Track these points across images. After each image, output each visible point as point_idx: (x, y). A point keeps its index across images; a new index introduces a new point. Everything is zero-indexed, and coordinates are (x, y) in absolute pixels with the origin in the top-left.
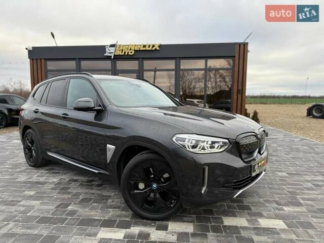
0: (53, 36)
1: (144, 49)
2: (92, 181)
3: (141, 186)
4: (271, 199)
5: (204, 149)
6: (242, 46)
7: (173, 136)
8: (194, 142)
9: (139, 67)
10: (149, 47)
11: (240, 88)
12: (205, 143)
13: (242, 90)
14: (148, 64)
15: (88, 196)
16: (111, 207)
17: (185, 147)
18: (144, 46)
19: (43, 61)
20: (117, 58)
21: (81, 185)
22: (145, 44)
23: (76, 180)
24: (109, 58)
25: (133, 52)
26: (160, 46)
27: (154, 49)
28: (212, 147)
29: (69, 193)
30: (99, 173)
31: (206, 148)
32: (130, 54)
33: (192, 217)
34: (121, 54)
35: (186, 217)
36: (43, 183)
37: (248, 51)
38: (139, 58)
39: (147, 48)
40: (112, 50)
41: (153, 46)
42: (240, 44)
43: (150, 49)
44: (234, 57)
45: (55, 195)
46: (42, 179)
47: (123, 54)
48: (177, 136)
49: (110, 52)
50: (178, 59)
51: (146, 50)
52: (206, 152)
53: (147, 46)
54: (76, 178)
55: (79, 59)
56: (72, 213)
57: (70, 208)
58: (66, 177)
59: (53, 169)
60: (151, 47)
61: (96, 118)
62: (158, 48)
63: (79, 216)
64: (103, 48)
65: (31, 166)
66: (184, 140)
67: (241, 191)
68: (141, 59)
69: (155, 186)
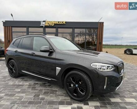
0: (12, 15)
1: (59, 23)
2: (45, 84)
5: (104, 69)
8: (100, 67)
9: (56, 31)
10: (61, 22)
11: (100, 42)
12: (105, 67)
14: (60, 30)
15: (46, 91)
16: (59, 95)
17: (97, 69)
18: (59, 22)
19: (10, 27)
20: (46, 27)
21: (40, 86)
22: (59, 21)
23: (37, 84)
24: (42, 27)
25: (54, 24)
26: (66, 22)
27: (63, 23)
29: (37, 90)
30: (51, 80)
32: (52, 25)
34: (48, 25)
35: (94, 99)
36: (22, 85)
38: (56, 27)
39: (60, 23)
40: (44, 23)
41: (63, 22)
42: (100, 23)
43: (61, 23)
44: (98, 28)
45: (30, 90)
46: (21, 83)
47: (49, 25)
49: (43, 24)
50: (74, 28)
51: (59, 24)
52: (105, 71)
53: (60, 22)
54: (36, 82)
55: (28, 27)
56: (43, 99)
57: (41, 96)
58: (32, 82)
59: (24, 79)
60: (62, 22)
61: (49, 55)
62: (65, 23)
63: (46, 100)
64: (39, 22)
65: (12, 77)
66: (96, 66)
67: (118, 87)
68: (57, 28)
69: (77, 85)
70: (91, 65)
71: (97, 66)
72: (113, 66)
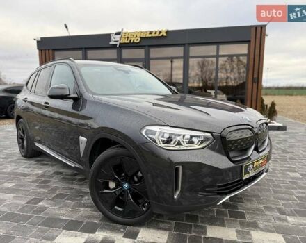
0: (67, 27)
1: (150, 35)
2: (75, 175)
3: (112, 185)
4: (273, 206)
5: (179, 144)
6: (259, 29)
7: (143, 128)
8: (167, 136)
9: (145, 56)
10: (156, 33)
11: (256, 76)
12: (182, 137)
13: (257, 79)
14: (154, 52)
15: (64, 192)
16: (85, 206)
17: (155, 142)
18: (151, 33)
19: (51, 52)
20: (123, 46)
21: (63, 178)
22: (151, 30)
23: (61, 173)
24: (114, 46)
25: (139, 39)
26: (167, 32)
27: (160, 35)
28: (191, 142)
29: (47, 187)
31: (182, 144)
32: (135, 41)
33: (170, 223)
34: (126, 42)
36: (25, 175)
37: (265, 35)
38: (145, 46)
39: (154, 35)
40: (118, 37)
41: (160, 32)
42: (256, 27)
43: (157, 35)
44: (250, 41)
45: (32, 189)
46: (27, 171)
47: (128, 42)
48: (147, 128)
49: (116, 40)
50: (187, 45)
51: (152, 37)
52: (182, 148)
53: (154, 33)
54: (61, 171)
55: (85, 48)
56: (42, 209)
57: (41, 204)
58: (51, 169)
59: (43, 160)
60: (158, 33)
62: (165, 35)
63: (46, 214)
64: (108, 37)
65: (23, 156)
66: (154, 133)
67: (228, 197)
68: (147, 47)
69: (126, 185)
70: (143, 133)
71: (157, 134)
72: (209, 135)
